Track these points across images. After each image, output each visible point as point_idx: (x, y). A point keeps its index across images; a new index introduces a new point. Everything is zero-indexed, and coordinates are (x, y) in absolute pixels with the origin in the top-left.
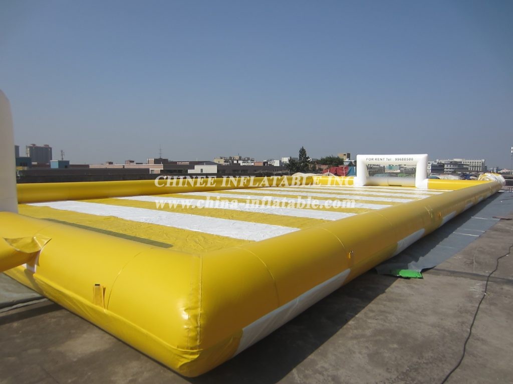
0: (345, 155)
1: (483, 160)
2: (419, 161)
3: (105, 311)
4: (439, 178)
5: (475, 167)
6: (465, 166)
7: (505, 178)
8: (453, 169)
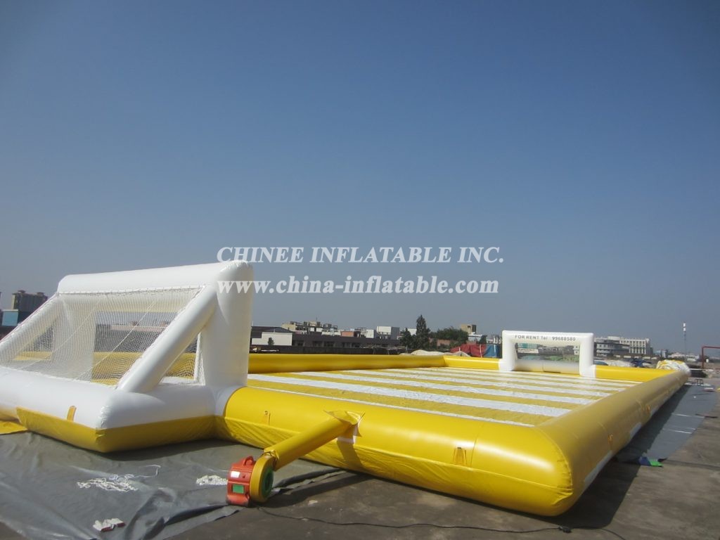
0: (469, 327)
1: (648, 340)
2: (583, 341)
3: (470, 469)
4: (607, 365)
5: (638, 348)
6: (624, 347)
7: (691, 367)
8: (608, 350)
